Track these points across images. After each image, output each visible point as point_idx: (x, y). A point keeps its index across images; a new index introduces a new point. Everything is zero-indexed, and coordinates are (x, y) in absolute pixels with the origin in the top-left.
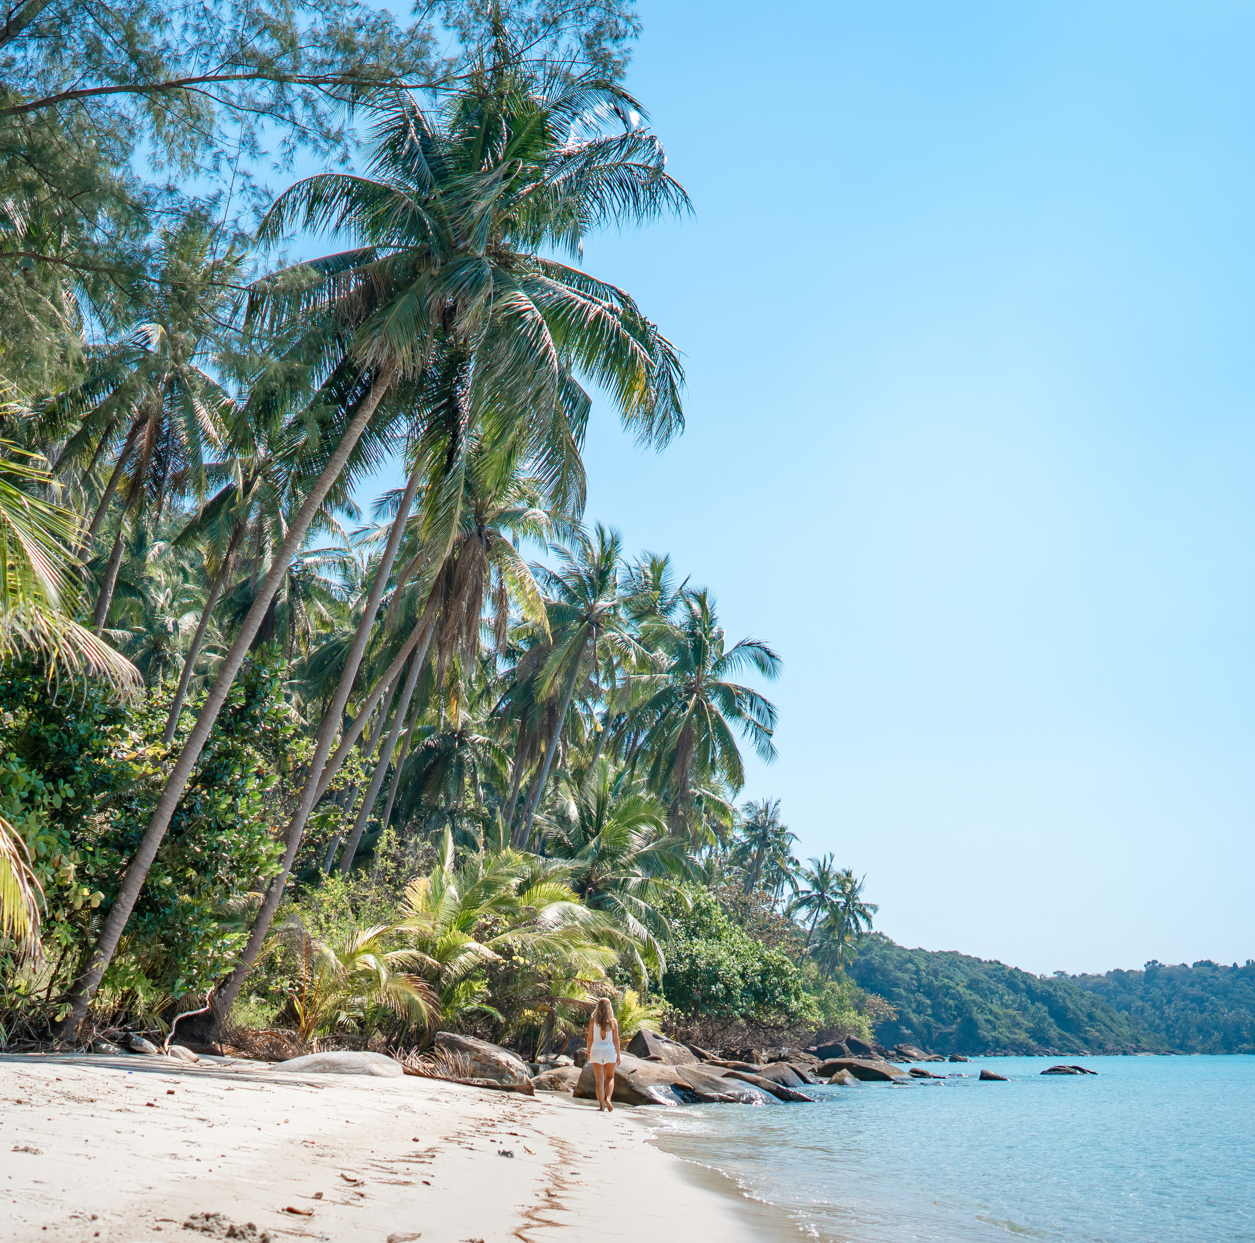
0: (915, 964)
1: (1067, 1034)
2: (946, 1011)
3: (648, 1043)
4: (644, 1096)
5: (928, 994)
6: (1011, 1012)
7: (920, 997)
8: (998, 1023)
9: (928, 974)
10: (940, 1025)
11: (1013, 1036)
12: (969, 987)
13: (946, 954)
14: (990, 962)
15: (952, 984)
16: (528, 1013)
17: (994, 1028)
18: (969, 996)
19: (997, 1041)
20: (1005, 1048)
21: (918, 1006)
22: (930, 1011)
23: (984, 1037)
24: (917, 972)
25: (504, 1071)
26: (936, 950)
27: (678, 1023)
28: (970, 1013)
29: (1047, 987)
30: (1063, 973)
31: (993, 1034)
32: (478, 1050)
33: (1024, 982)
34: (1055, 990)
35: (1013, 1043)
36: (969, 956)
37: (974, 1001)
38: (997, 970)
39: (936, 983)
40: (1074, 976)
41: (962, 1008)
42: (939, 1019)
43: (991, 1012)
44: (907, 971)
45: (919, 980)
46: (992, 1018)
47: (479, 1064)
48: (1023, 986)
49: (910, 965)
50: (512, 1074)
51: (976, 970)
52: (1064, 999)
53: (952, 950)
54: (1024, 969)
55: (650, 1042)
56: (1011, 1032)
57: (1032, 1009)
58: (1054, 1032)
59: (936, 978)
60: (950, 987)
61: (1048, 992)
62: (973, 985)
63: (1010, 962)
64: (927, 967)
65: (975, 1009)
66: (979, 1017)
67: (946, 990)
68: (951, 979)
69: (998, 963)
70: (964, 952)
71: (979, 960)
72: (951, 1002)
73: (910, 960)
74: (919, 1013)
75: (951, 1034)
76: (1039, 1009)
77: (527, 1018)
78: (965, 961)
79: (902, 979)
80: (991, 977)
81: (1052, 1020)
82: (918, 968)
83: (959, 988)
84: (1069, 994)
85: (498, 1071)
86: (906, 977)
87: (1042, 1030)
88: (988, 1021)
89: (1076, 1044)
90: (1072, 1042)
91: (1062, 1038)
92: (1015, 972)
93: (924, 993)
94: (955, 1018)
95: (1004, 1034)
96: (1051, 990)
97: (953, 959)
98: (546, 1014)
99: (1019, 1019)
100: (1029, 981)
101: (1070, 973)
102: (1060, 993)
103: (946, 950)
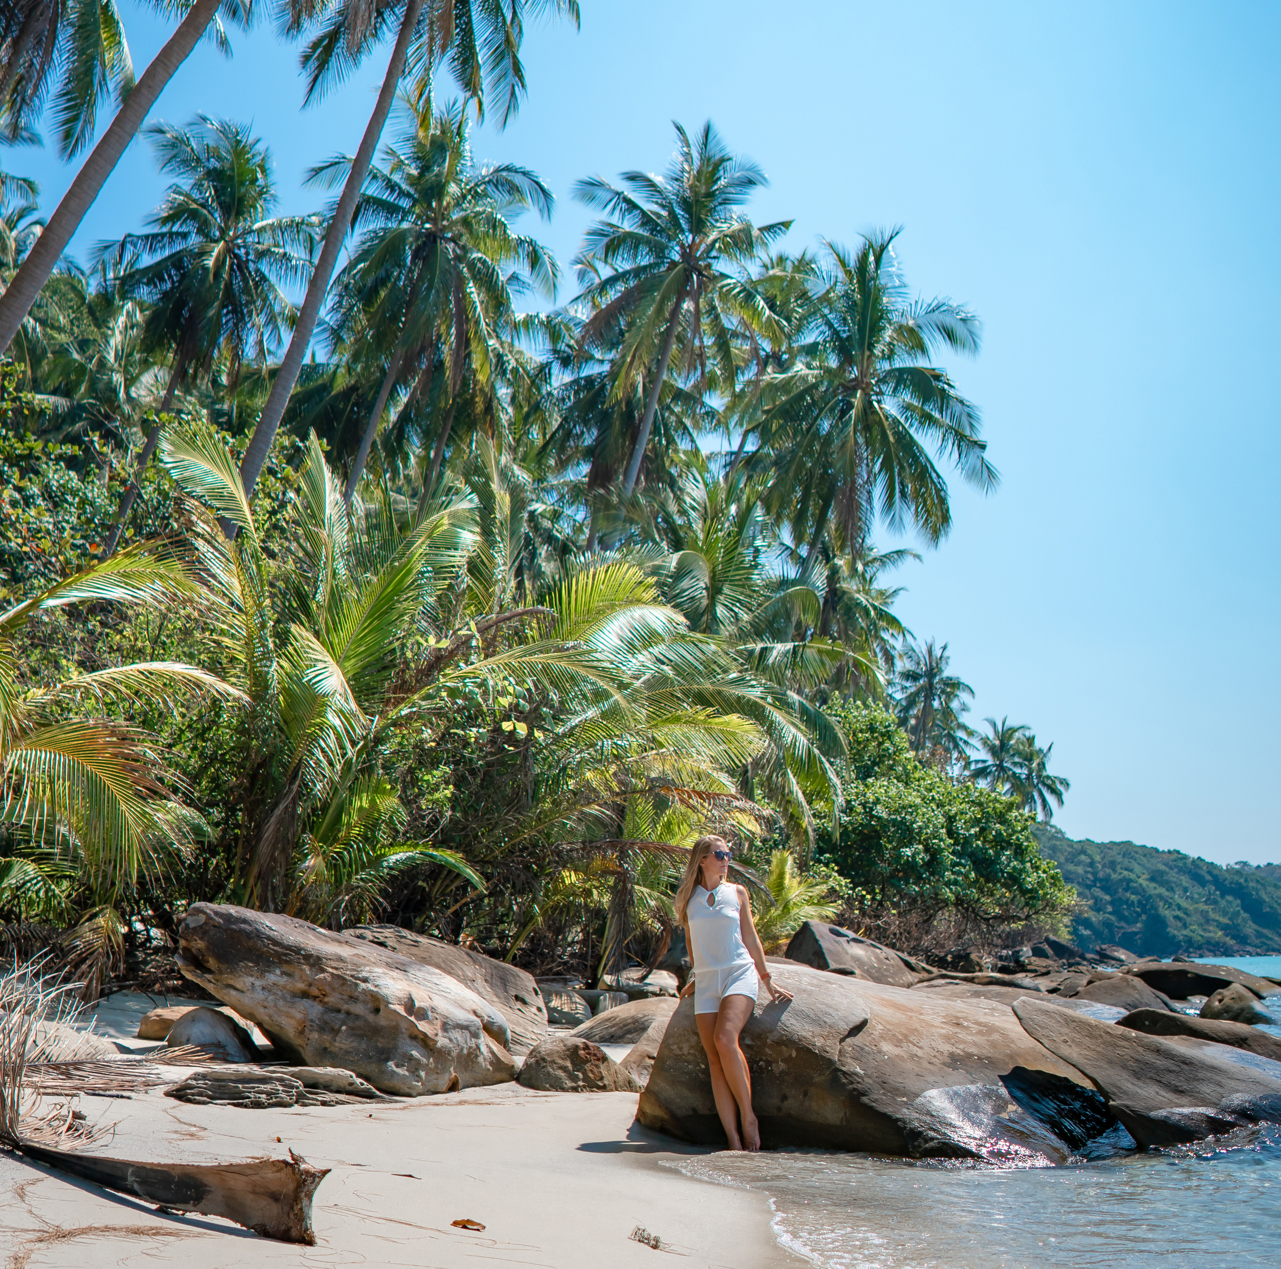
0: (1090, 856)
1: (1265, 931)
2: (1129, 908)
3: (822, 943)
4: (916, 1135)
5: (1105, 889)
6: (1202, 907)
7: (1098, 892)
8: (1188, 920)
9: (1104, 866)
10: (1123, 924)
11: (1207, 935)
12: (1152, 879)
13: (1119, 844)
14: (1169, 852)
15: (1133, 876)
16: (570, 878)
17: (1185, 926)
18: (1154, 889)
19: (1189, 941)
20: (1199, 947)
21: (1095, 903)
22: (1110, 908)
23: (1174, 936)
24: (1092, 864)
25: (394, 1031)
26: (1106, 841)
27: (863, 913)
28: (1156, 909)
29: (1236, 878)
30: (1245, 864)
31: (1185, 932)
32: (315, 961)
33: (1209, 873)
34: (1246, 880)
35: (1208, 942)
36: (1144, 846)
37: (1160, 896)
38: (1177, 859)
39: (1114, 876)
40: (1258, 867)
41: (1146, 904)
42: (1121, 917)
43: (1179, 907)
44: (1078, 864)
45: (1094, 874)
46: (1181, 914)
47: (315, 1010)
48: (1208, 877)
49: (1083, 857)
50: (425, 1042)
51: (1154, 861)
52: (1257, 890)
53: (1124, 839)
54: (1208, 859)
55: (827, 942)
56: (1205, 930)
57: (1223, 903)
58: (1250, 928)
59: (1114, 870)
60: (1131, 881)
61: (1237, 883)
62: (1156, 877)
63: (1192, 852)
64: (1103, 858)
65: (1161, 904)
66: (1167, 914)
67: (1127, 884)
68: (1131, 871)
69: (1178, 852)
70: (1138, 842)
71: (1156, 850)
72: (1133, 897)
73: (1083, 852)
74: (1098, 910)
75: (1136, 933)
76: (1230, 902)
77: (571, 891)
78: (1140, 851)
79: (1075, 873)
80: (1171, 868)
81: (1246, 915)
82: (1092, 859)
83: (1140, 881)
84: (1263, 885)
85: (375, 1031)
86: (1080, 870)
87: (1236, 927)
88: (1176, 918)
89: (1276, 942)
90: (1271, 939)
91: (1259, 935)
92: (1199, 862)
93: (1102, 888)
94: (1139, 915)
95: (1196, 932)
96: (1242, 881)
97: (1127, 849)
98: (611, 881)
99: (1212, 915)
100: (1215, 872)
101: (1254, 863)
102: (1251, 884)
103: (1118, 840)
